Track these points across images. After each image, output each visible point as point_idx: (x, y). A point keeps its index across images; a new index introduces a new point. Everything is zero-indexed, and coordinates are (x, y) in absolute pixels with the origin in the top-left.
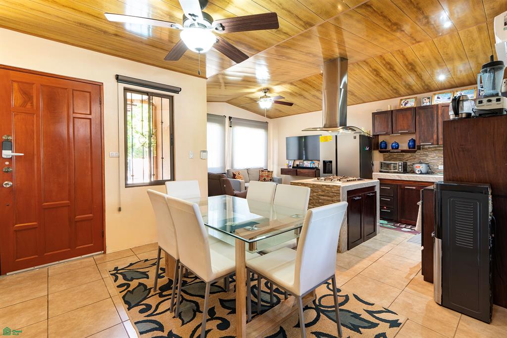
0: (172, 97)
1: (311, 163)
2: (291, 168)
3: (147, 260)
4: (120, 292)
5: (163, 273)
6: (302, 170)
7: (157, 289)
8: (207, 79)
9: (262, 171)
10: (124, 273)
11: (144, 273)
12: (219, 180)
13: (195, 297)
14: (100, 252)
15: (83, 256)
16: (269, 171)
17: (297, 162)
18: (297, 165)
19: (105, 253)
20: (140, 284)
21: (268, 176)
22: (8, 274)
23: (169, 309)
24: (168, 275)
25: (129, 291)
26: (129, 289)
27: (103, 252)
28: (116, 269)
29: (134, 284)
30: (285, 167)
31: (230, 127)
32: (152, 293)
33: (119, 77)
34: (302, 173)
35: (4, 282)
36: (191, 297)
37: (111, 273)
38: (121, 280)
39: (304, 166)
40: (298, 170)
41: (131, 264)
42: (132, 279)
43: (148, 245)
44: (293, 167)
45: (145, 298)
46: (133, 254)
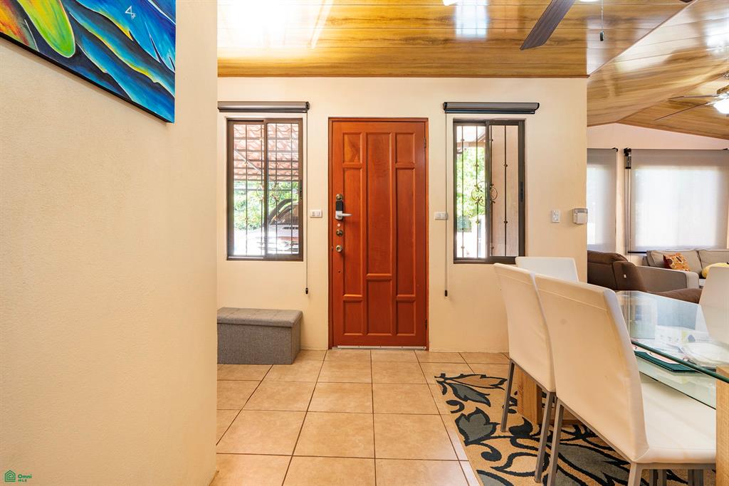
0: (523, 121)
3: (483, 376)
4: (452, 412)
5: (513, 405)
7: (507, 429)
8: (589, 76)
10: (454, 385)
11: (482, 395)
12: (612, 264)
13: (581, 474)
14: (422, 347)
15: (404, 347)
19: (427, 350)
20: (478, 411)
22: (339, 347)
23: (532, 474)
24: (522, 411)
25: (463, 415)
26: (463, 412)
27: (425, 348)
28: (443, 376)
29: (470, 407)
31: (628, 168)
32: (498, 432)
33: (448, 106)
35: (336, 355)
36: (570, 468)
37: (437, 379)
38: (451, 395)
41: (462, 376)
42: (466, 399)
43: (483, 353)
45: (488, 437)
46: (463, 361)
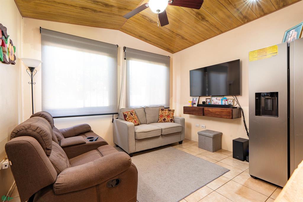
1: (222, 100)
2: (196, 106)
6: (211, 109)
9: (162, 110)
16: (170, 110)
17: (203, 99)
18: (204, 103)
21: (168, 116)
30: (189, 105)
31: (125, 59)
34: (211, 112)
39: (213, 103)
40: (206, 109)
44: (198, 105)
